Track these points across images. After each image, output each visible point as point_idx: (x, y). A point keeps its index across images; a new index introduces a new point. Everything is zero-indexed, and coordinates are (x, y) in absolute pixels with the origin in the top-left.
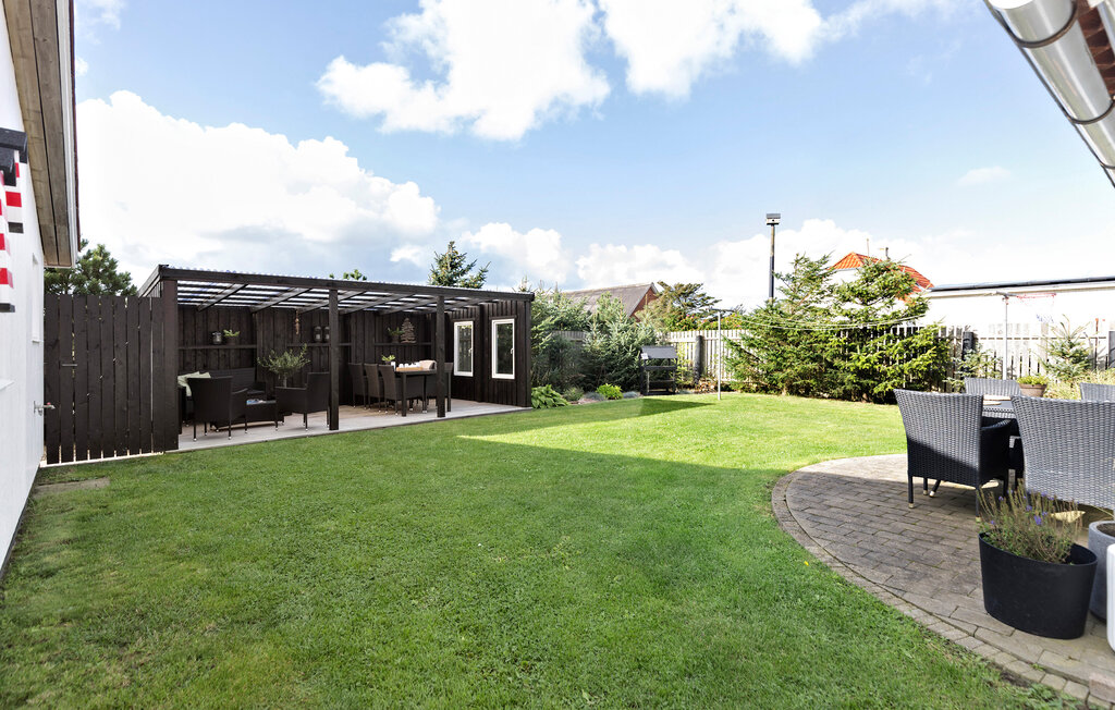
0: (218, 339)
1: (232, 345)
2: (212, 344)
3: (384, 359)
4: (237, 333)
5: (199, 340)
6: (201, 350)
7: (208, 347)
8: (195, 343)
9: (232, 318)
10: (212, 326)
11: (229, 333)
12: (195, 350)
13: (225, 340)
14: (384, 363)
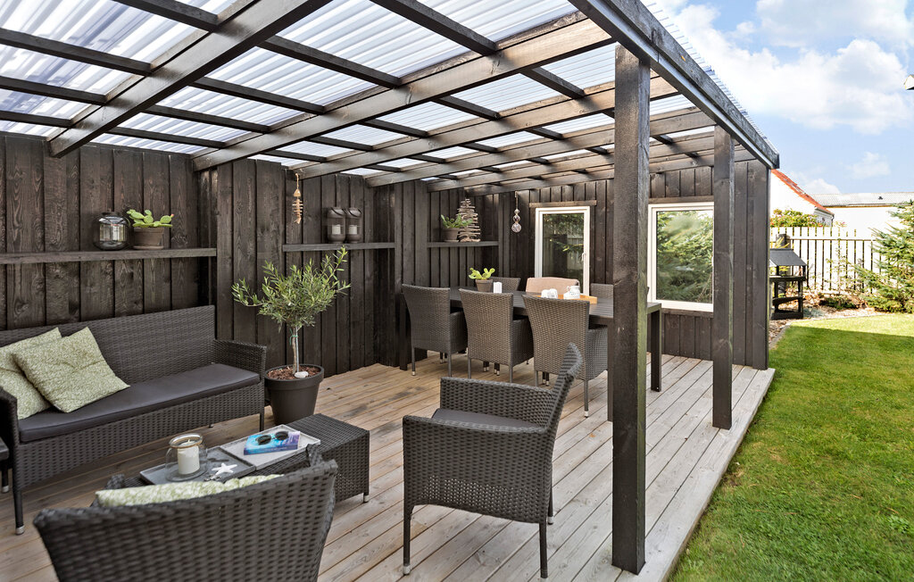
0: (117, 235)
1: (154, 250)
2: (97, 247)
3: (475, 274)
4: (166, 219)
5: (57, 233)
6: (64, 265)
7: (85, 256)
8: (43, 244)
9: (149, 182)
10: (95, 201)
11: (143, 219)
12: (45, 266)
13: (134, 237)
14: (474, 284)
